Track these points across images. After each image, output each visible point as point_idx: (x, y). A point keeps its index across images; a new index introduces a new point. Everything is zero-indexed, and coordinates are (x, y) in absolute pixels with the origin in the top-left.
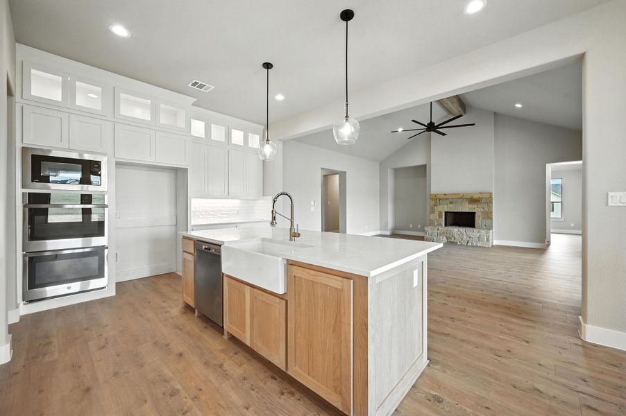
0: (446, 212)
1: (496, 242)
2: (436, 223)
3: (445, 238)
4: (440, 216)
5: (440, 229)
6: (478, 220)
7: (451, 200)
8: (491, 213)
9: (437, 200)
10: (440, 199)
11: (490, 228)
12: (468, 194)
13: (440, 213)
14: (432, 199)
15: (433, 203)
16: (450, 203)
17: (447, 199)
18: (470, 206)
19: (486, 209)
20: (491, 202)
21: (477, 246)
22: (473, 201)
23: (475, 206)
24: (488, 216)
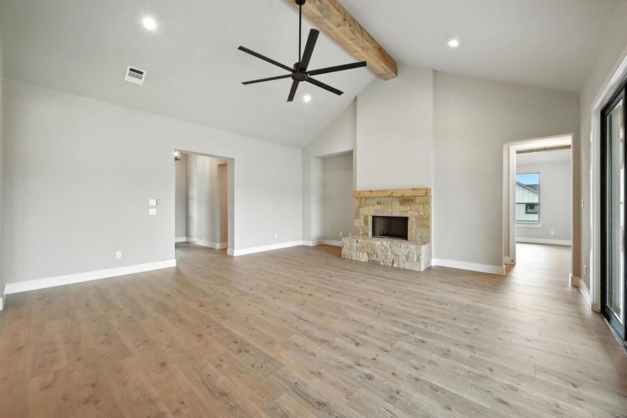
0: (373, 217)
1: (435, 262)
2: (361, 232)
3: (365, 254)
4: (366, 222)
5: (359, 241)
6: (412, 229)
7: (378, 200)
8: (428, 218)
9: (364, 198)
10: (366, 198)
11: (426, 240)
12: (398, 190)
13: (366, 217)
14: (357, 198)
15: (357, 204)
16: (378, 203)
17: (374, 198)
18: (402, 208)
19: (421, 213)
20: (428, 203)
21: (404, 269)
22: (406, 200)
23: (408, 208)
24: (425, 222)
